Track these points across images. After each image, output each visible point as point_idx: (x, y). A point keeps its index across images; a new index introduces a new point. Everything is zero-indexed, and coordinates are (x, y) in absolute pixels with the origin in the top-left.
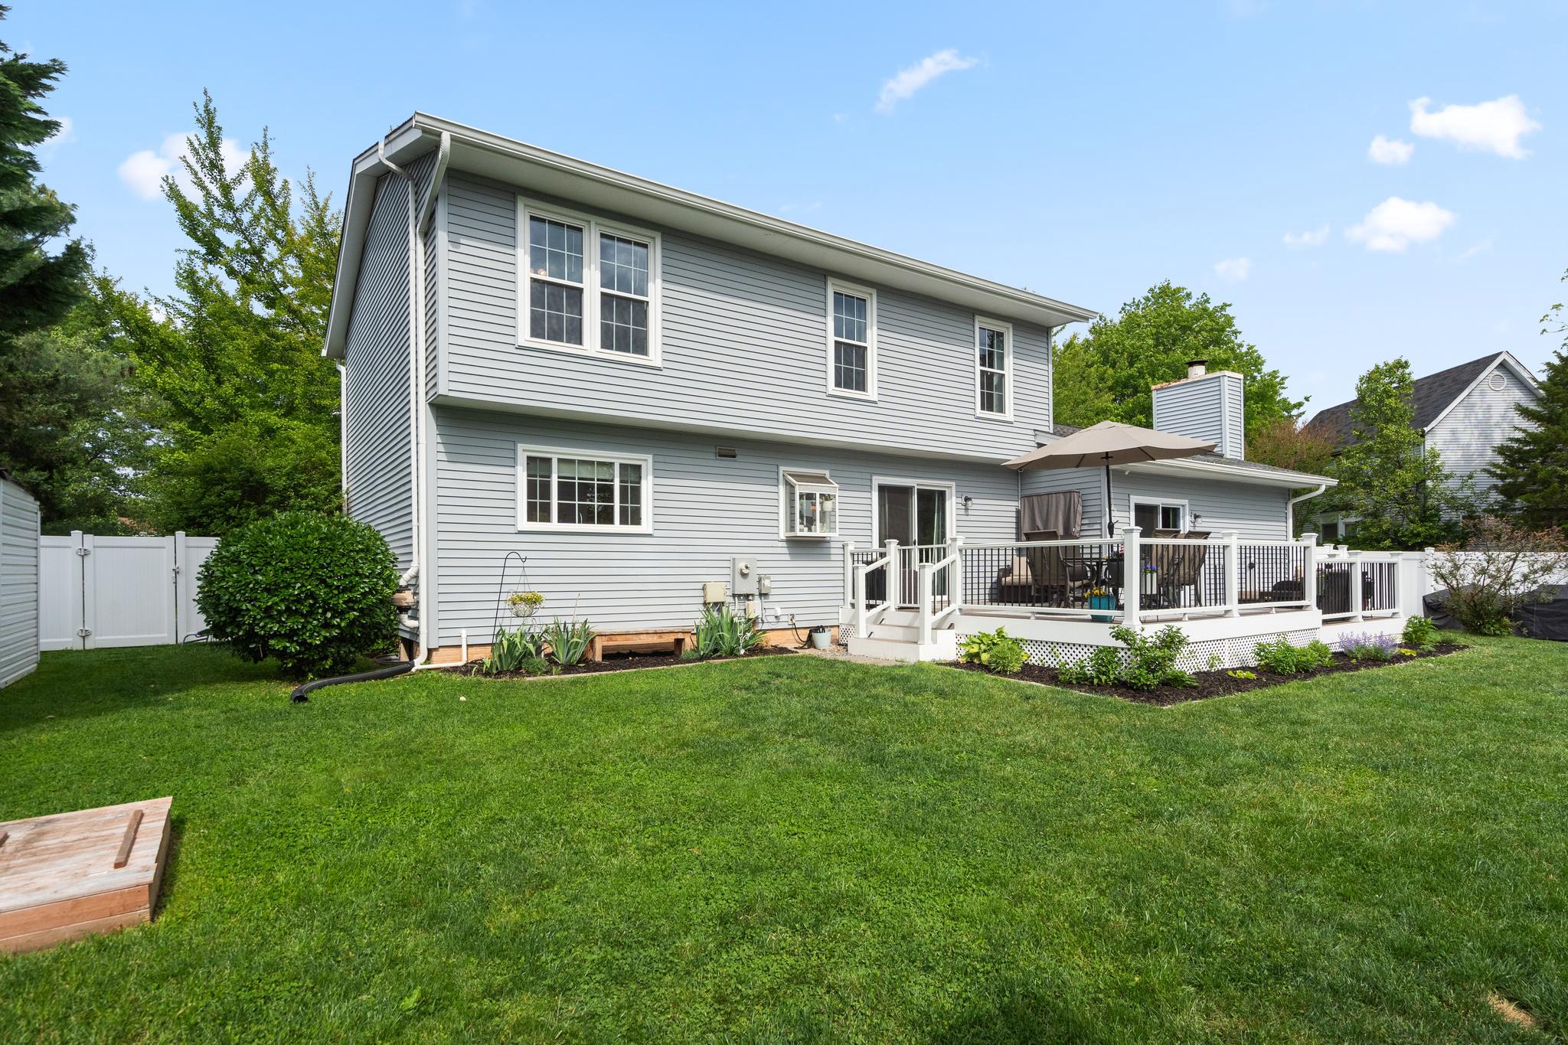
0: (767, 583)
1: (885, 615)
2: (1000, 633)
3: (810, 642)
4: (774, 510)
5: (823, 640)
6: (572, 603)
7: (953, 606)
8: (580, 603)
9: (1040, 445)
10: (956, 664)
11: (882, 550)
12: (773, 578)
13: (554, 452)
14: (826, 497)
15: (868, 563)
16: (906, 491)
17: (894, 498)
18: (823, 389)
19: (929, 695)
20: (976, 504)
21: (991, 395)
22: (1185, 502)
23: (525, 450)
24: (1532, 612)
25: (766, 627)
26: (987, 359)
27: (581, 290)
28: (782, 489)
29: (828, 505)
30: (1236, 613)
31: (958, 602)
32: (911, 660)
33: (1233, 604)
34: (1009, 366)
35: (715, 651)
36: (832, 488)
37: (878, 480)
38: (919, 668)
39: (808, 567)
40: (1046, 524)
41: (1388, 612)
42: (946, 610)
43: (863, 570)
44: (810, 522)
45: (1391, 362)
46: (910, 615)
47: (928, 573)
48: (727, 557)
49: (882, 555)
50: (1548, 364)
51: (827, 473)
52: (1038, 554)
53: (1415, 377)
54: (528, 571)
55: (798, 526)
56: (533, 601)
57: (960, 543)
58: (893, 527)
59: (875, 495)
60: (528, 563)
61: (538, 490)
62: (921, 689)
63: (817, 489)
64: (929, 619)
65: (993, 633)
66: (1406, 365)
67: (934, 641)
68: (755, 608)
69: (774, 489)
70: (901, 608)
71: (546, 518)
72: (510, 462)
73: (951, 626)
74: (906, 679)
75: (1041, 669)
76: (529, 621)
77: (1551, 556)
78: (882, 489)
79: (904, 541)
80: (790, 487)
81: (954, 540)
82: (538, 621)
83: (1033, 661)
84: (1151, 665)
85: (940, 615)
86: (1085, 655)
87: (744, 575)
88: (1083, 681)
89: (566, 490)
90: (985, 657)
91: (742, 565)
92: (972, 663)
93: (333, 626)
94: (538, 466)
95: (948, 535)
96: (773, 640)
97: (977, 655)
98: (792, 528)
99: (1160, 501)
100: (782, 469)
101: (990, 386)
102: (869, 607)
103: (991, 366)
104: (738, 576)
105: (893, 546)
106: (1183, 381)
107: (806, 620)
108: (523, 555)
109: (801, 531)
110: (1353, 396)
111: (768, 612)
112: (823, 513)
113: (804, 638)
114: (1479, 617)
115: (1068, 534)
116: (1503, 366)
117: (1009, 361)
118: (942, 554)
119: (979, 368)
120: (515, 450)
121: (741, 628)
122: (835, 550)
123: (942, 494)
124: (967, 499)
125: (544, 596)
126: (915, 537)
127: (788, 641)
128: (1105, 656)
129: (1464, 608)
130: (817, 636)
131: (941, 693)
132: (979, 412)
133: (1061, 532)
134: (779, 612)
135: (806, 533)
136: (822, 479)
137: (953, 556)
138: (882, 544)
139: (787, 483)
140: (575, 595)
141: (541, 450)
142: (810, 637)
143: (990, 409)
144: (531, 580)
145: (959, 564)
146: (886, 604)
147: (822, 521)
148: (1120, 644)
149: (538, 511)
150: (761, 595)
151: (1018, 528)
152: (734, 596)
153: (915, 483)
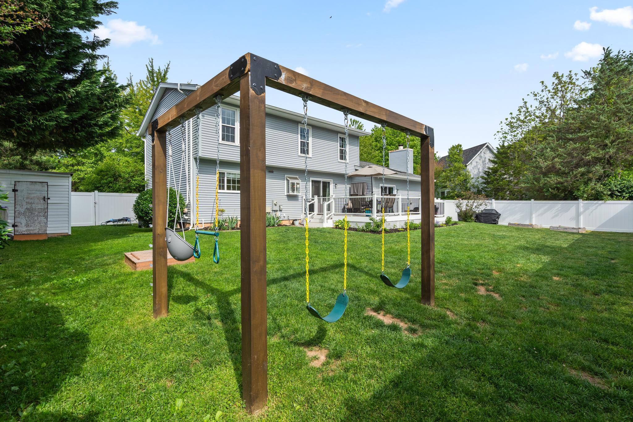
0: (281, 207)
1: (314, 216)
2: (344, 220)
3: (293, 224)
4: (283, 187)
5: (297, 223)
6: (233, 212)
7: (332, 213)
8: (235, 212)
9: (356, 170)
10: (333, 228)
11: (313, 198)
12: (283, 206)
13: (226, 171)
14: (298, 184)
15: (309, 202)
16: (319, 182)
17: (316, 183)
18: (297, 154)
19: (326, 233)
20: (338, 186)
21: (343, 156)
22: (395, 186)
23: (218, 170)
24: (481, 216)
25: (281, 219)
26: (342, 146)
27: (234, 128)
28: (286, 181)
29: (298, 186)
30: (401, 215)
31: (333, 212)
32: (321, 227)
33: (400, 212)
34: (348, 148)
35: (269, 225)
36: (299, 181)
37: (311, 179)
38: (324, 228)
39: (293, 203)
40: (357, 192)
41: (442, 215)
42: (330, 214)
43: (308, 204)
44: (293, 191)
45: (457, 145)
46: (321, 216)
47: (326, 204)
48: (271, 200)
49: (313, 200)
50: (497, 148)
51: (298, 177)
52: (353, 200)
53: (464, 149)
54: (221, 203)
55: (290, 192)
56: (222, 211)
57: (334, 197)
58: (316, 192)
59: (311, 183)
60: (221, 201)
61: (221, 181)
62: (325, 232)
63: (295, 181)
64: (326, 217)
65: (342, 220)
66: (461, 146)
67: (327, 222)
68: (279, 214)
69: (283, 181)
70: (318, 214)
71: (223, 189)
72: (214, 174)
73: (331, 219)
74: (321, 230)
75: (354, 228)
76: (221, 217)
77: (481, 201)
78: (312, 181)
79: (319, 196)
80: (288, 181)
81: (332, 196)
82: (224, 217)
83: (352, 227)
84: (378, 226)
85: (329, 215)
86: (364, 225)
87: (276, 205)
88: (363, 230)
89: (229, 181)
90: (340, 226)
91: (275, 202)
92: (337, 227)
93: (172, 217)
94: (222, 174)
95: (331, 195)
96: (284, 223)
97: (338, 225)
98: (288, 192)
99: (388, 186)
100: (285, 176)
101: (342, 153)
102: (310, 214)
103: (343, 147)
104: (274, 205)
105: (316, 197)
106: (397, 150)
107: (292, 218)
108: (220, 199)
109: (291, 193)
110: (447, 154)
111: (282, 215)
112: (297, 188)
113: (291, 223)
114: (466, 217)
115: (363, 195)
116: (487, 147)
117: (348, 146)
118: (329, 200)
119: (339, 148)
120: (216, 171)
121: (276, 219)
122: (300, 198)
123: (329, 183)
124: (336, 184)
125: (225, 210)
126: (322, 195)
127: (287, 223)
128: (368, 224)
129: (463, 215)
130: (295, 222)
131: (329, 233)
132: (339, 160)
133: (361, 194)
134: (285, 215)
135: (292, 194)
136: (296, 179)
137: (332, 200)
138: (313, 197)
139: (287, 180)
140: (234, 210)
141: (222, 170)
142: (293, 222)
143: (342, 159)
144: (222, 206)
145: (334, 202)
146: (314, 213)
147: (297, 190)
148: (371, 221)
149: (221, 187)
150: (280, 210)
151: (350, 192)
152: (273, 211)
153: (321, 180)
